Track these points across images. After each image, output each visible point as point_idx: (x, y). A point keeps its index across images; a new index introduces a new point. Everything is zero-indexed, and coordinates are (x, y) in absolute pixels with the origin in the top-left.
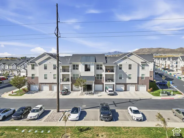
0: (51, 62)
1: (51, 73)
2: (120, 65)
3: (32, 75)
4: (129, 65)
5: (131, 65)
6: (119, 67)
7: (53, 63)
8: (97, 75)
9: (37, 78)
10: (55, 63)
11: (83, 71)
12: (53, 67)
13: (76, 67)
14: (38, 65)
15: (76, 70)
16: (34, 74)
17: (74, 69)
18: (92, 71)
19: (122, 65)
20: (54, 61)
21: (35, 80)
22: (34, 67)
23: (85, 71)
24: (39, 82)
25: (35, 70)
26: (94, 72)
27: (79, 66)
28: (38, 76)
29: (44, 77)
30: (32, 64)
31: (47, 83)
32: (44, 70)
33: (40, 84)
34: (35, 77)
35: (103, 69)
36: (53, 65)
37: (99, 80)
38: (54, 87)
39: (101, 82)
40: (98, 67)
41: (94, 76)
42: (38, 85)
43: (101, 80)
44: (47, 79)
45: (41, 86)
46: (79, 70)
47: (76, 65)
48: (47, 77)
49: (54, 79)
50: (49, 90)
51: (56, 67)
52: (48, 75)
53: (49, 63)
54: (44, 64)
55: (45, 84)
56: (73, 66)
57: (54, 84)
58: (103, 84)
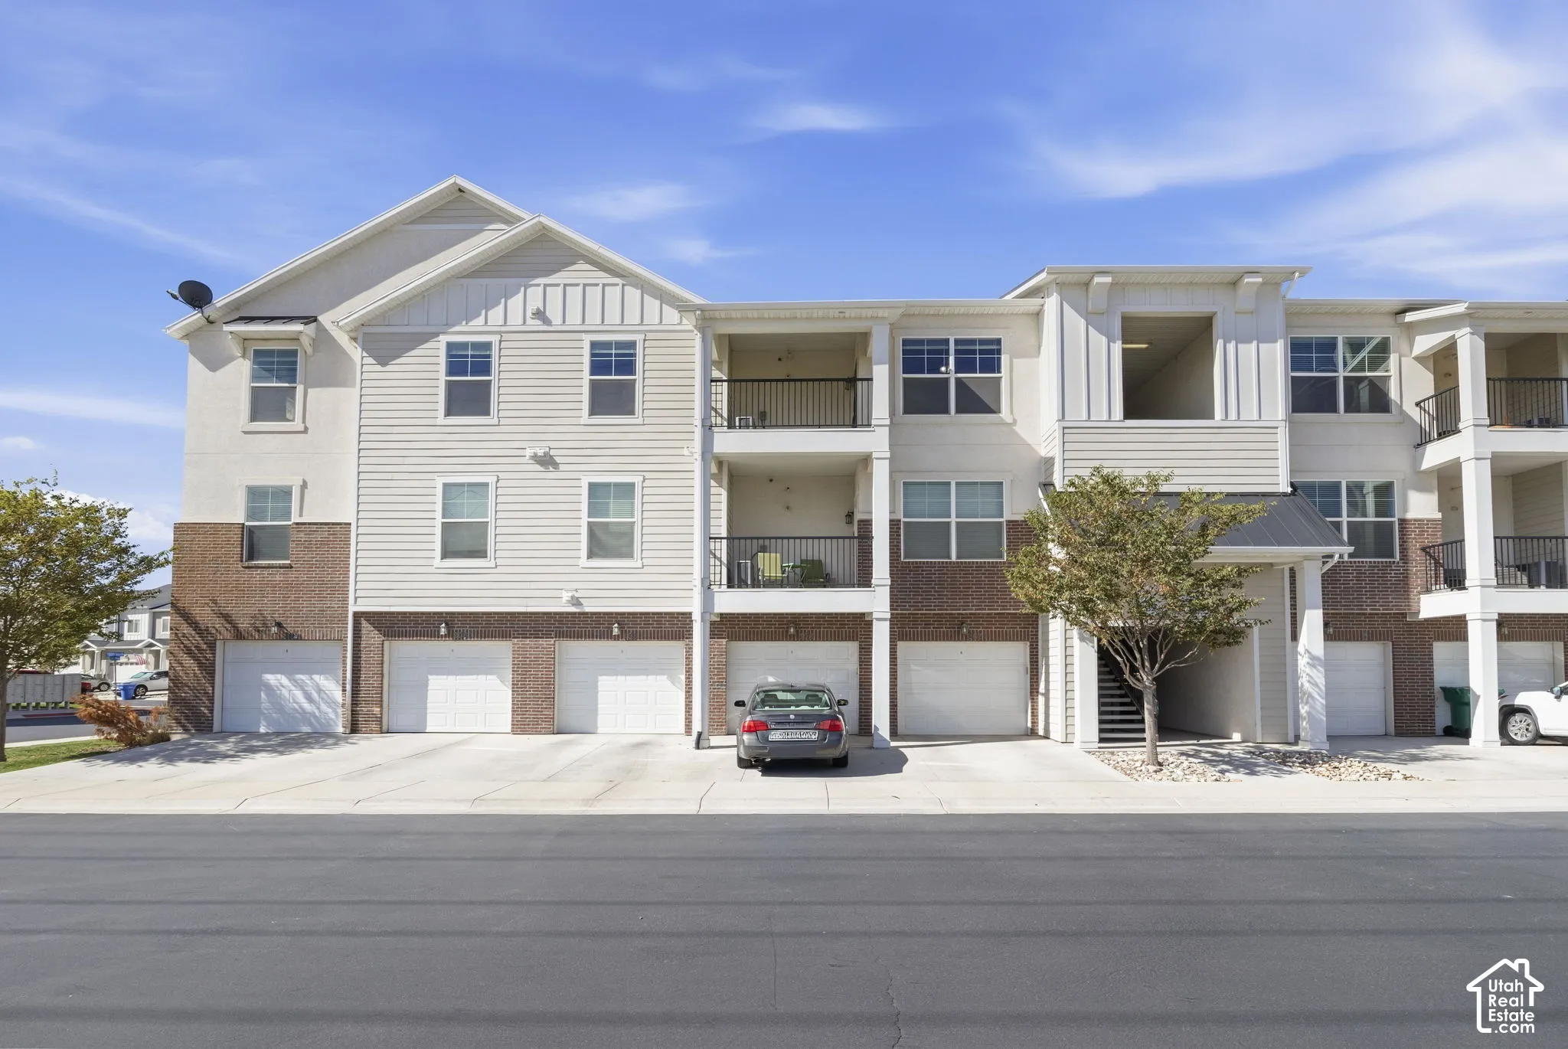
0: (554, 313)
1: (546, 461)
3: (256, 494)
7: (593, 317)
9: (336, 534)
11: (1100, 413)
12: (586, 379)
13: (952, 376)
14: (356, 353)
15: (954, 426)
16: (285, 493)
18: (1250, 413)
20: (613, 294)
21: (292, 575)
22: (287, 385)
23: (1124, 419)
24: (355, 602)
25: (304, 421)
26: (1277, 428)
27: (1005, 359)
28: (351, 519)
29: (443, 523)
30: (267, 337)
31: (484, 613)
32: (441, 419)
33: (374, 627)
34: (297, 524)
35: (1395, 402)
36: (594, 345)
37: (1341, 577)
38: (596, 682)
39: (1378, 602)
40: (1311, 370)
41: (1285, 495)
42: (342, 639)
43: (1373, 566)
44: (486, 557)
45: (383, 657)
46: (1005, 414)
47: (957, 342)
48: (489, 520)
49: (591, 555)
50: (512, 728)
51: (635, 380)
52: (500, 491)
53: (529, 321)
54: (444, 339)
55: (443, 631)
56: (905, 352)
57: (591, 628)
58: (1394, 636)
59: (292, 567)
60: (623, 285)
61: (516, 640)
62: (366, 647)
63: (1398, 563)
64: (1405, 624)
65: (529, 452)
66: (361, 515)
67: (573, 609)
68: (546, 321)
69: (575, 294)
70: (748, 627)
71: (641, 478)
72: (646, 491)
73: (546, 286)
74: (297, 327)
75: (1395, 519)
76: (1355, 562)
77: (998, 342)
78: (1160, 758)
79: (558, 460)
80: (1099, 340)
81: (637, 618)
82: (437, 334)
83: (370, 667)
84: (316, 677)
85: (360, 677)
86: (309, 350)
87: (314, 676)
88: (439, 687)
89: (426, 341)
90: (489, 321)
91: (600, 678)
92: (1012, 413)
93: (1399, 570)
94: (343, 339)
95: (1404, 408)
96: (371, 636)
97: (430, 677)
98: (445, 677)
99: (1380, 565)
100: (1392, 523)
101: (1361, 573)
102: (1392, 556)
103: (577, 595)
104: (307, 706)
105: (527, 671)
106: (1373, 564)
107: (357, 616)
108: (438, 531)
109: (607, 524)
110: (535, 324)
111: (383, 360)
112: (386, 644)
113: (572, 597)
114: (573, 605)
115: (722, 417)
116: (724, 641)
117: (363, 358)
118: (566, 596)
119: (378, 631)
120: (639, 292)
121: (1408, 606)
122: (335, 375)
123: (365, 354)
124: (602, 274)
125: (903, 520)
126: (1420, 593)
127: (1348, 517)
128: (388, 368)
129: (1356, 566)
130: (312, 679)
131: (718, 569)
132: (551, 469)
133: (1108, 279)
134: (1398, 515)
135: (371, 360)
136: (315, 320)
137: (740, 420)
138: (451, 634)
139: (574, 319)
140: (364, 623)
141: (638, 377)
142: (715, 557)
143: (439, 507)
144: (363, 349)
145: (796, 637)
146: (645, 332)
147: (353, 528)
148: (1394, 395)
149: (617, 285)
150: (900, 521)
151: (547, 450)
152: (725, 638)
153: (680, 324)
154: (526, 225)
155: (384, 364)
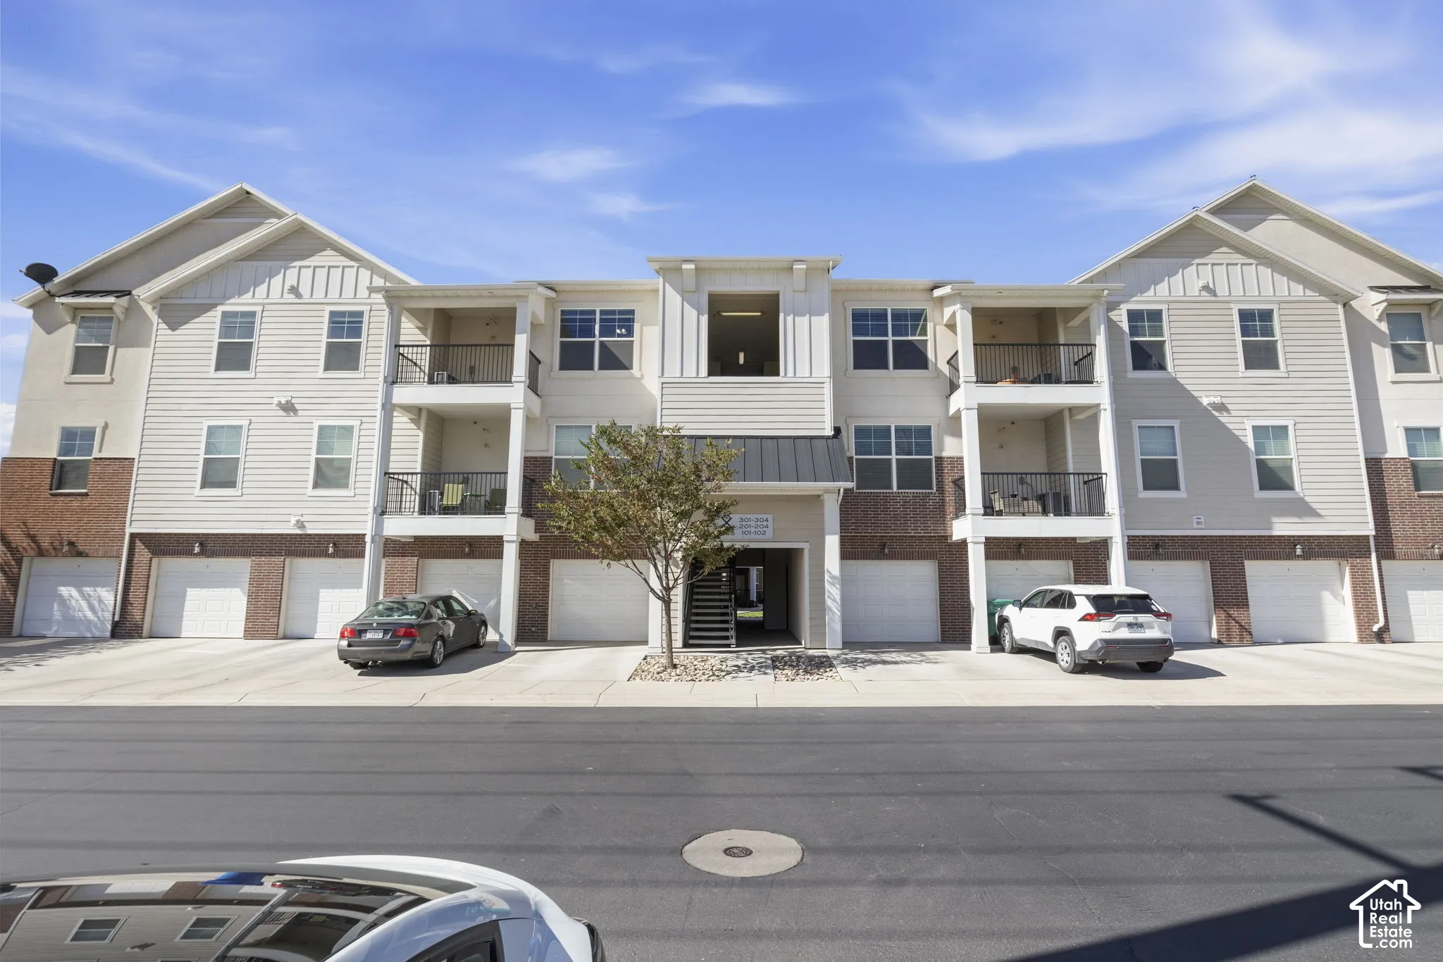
0: (305, 289)
1: (289, 408)
2: (1134, 316)
3: (68, 434)
4: (1245, 316)
5: (1267, 316)
6: (1128, 339)
7: (334, 294)
8: (861, 432)
9: (124, 465)
10: (348, 292)
11: (690, 371)
12: (325, 339)
13: (597, 340)
14: (154, 317)
15: (597, 379)
16: (89, 434)
17: (575, 358)
18: (803, 371)
19: (1156, 316)
20: (349, 274)
21: (87, 501)
22: (101, 345)
23: (708, 376)
24: (131, 525)
25: (111, 374)
26: (823, 383)
27: (637, 326)
28: (136, 457)
29: (205, 459)
30: (92, 306)
31: (231, 535)
32: (212, 374)
33: (145, 546)
34: (95, 459)
35: (932, 361)
36: (332, 314)
37: (891, 505)
38: (318, 593)
39: (920, 527)
40: (868, 335)
41: (828, 438)
42: (119, 557)
43: (915, 496)
44: (235, 487)
45: (149, 572)
46: (635, 371)
47: (602, 312)
48: (239, 456)
49: (316, 485)
50: (245, 634)
51: (361, 342)
52: (251, 432)
53: (286, 295)
54: (220, 309)
55: (197, 550)
56: (562, 320)
57: (313, 547)
58: (938, 556)
59: (88, 495)
60: (358, 267)
61: (254, 557)
62: (137, 563)
63: (935, 494)
64: (947, 545)
65: (275, 401)
66: (143, 451)
67: (298, 532)
68: (298, 295)
69: (321, 274)
70: (436, 546)
71: (359, 422)
72: (363, 433)
73: (300, 267)
74: (110, 300)
75: (932, 457)
76: (902, 493)
77: (632, 312)
78: (676, 661)
79: (297, 407)
80: (691, 313)
81: (350, 538)
82: (215, 306)
83: (138, 581)
84: (99, 589)
85: (130, 589)
86: (122, 317)
87: (97, 589)
88: (196, 598)
89: (209, 311)
90: (256, 295)
91: (321, 590)
92: (640, 370)
93: (936, 500)
94: (148, 309)
95: (939, 365)
96: (142, 553)
97: (188, 589)
98: (199, 589)
99: (921, 495)
100: (931, 459)
101: (906, 502)
102: (931, 489)
103: (302, 519)
104: (89, 614)
105: (260, 584)
106: (915, 495)
107: (133, 536)
108: (200, 465)
109: (332, 460)
110: (290, 298)
111: (173, 327)
112: (155, 561)
113: (298, 521)
114: (299, 528)
115: (424, 372)
116: (416, 559)
117: (158, 324)
118: (293, 520)
119: (148, 549)
120: (370, 272)
121: (944, 530)
122: (137, 339)
123: (160, 321)
124: (343, 258)
125: (554, 457)
126: (952, 519)
127: (896, 455)
128: (177, 332)
129: (903, 496)
130: (95, 591)
131: (413, 497)
132: (292, 414)
133: (692, 266)
134: (935, 453)
135: (164, 326)
136: (129, 293)
137: (438, 374)
138: (205, 552)
139: (319, 294)
140: (138, 543)
141: (363, 339)
142: (411, 488)
143: (203, 446)
144: (159, 317)
145: (471, 555)
146: (371, 304)
147: (136, 461)
148: (930, 355)
149: (353, 267)
150: (551, 458)
151: (290, 398)
152: (416, 556)
153: (369, 297)
154: (290, 219)
155: (173, 330)
